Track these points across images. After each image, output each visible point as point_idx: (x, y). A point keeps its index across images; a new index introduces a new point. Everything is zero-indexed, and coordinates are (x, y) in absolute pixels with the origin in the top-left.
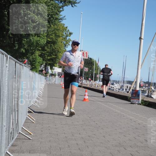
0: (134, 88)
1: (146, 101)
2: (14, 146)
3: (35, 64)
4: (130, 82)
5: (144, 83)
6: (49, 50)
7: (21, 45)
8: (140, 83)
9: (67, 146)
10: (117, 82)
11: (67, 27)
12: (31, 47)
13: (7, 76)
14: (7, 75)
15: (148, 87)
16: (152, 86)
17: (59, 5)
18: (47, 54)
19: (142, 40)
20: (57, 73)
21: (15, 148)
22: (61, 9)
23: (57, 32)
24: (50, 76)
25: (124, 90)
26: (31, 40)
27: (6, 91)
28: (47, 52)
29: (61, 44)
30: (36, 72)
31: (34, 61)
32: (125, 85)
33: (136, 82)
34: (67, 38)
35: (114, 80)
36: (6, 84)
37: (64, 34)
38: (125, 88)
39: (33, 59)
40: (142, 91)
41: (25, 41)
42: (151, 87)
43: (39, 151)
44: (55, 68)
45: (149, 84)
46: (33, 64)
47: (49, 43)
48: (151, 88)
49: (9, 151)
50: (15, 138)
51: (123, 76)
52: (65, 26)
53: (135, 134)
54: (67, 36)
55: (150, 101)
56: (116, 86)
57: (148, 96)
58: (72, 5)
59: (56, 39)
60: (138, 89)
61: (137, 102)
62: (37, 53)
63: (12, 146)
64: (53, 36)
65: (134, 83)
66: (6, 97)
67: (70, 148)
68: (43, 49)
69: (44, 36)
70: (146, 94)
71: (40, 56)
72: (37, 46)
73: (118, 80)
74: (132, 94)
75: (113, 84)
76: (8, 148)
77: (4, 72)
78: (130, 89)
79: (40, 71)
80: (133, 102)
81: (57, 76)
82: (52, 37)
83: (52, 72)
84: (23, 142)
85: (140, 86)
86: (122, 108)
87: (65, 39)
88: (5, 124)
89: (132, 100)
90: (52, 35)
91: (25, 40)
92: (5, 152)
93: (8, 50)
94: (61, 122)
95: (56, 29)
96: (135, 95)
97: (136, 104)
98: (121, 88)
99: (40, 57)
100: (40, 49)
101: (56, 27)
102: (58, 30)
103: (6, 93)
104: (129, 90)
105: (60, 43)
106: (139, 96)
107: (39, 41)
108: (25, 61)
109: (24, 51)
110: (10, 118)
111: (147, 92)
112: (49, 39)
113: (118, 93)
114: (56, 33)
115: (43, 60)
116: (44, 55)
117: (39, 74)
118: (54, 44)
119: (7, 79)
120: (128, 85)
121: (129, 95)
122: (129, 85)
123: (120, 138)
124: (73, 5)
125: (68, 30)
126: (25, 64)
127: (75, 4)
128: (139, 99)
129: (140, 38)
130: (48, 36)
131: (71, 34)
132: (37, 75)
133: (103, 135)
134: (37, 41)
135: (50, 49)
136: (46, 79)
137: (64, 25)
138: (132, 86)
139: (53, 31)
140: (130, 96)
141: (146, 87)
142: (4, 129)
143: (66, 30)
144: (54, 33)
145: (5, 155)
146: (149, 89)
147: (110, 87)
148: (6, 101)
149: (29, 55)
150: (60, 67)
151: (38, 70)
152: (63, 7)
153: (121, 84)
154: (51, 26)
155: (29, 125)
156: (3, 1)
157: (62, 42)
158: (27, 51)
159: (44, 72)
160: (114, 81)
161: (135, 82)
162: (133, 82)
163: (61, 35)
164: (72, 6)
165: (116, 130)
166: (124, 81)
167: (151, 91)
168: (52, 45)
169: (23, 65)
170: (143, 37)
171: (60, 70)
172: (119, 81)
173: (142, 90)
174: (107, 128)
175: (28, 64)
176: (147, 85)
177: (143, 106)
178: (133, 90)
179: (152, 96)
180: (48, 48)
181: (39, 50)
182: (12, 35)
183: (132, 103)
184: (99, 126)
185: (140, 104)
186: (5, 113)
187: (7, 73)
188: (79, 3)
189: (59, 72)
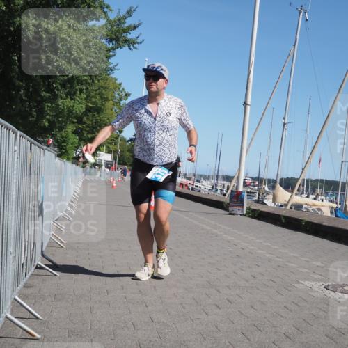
0: (235, 188)
1: (254, 210)
2: (28, 287)
3: (65, 146)
4: (229, 179)
5: (252, 179)
6: (90, 123)
7: (41, 114)
8: (245, 179)
9: (120, 287)
10: (207, 178)
11: (120, 84)
12: (58, 118)
13: (15, 167)
14: (16, 165)
15: (258, 186)
16: (265, 184)
17: (108, 46)
18: (87, 129)
19: (248, 107)
20: (103, 162)
21: (30, 291)
22: (111, 53)
23: (104, 91)
24: (91, 167)
25: (219, 191)
26: (58, 105)
27: (14, 193)
28: (87, 127)
29: (111, 112)
30: (68, 159)
31: (64, 141)
32: (220, 183)
33: (238, 179)
34: (122, 102)
35: (201, 174)
36: (15, 181)
37: (116, 95)
38: (219, 188)
39: (62, 137)
40: (248, 192)
41: (48, 106)
42: (264, 186)
43: (71, 295)
44: (101, 153)
45: (259, 180)
46: (62, 146)
47: (90, 111)
48: (264, 188)
49: (19, 297)
50: (30, 273)
51: (217, 168)
52: (118, 82)
53: (235, 265)
54: (121, 99)
55: (261, 210)
56: (205, 185)
57: (258, 201)
58: (129, 47)
59: (103, 105)
60: (241, 189)
61: (239, 212)
62: (70, 128)
63: (24, 287)
64: (97, 99)
65: (235, 179)
66: (14, 203)
67: (125, 290)
68: (80, 121)
69: (81, 99)
70: (256, 198)
71: (74, 132)
72: (69, 116)
73: (207, 174)
74: (232, 197)
75: (199, 181)
76: (17, 291)
77: (10, 159)
78: (228, 189)
79: (74, 158)
80: (233, 212)
81: (103, 168)
82: (95, 101)
83: (96, 160)
84: (43, 280)
85: (245, 185)
86: (213, 222)
87: (117, 103)
88: (11, 249)
89: (230, 209)
90: (95, 97)
91: (49, 104)
92: (11, 298)
93: (20, 121)
94: (110, 246)
95: (102, 87)
96: (235, 200)
97: (237, 215)
98: (213, 187)
99: (75, 134)
100: (75, 120)
101: (102, 83)
102: (106, 88)
103: (14, 197)
104: (227, 191)
105: (108, 112)
106: (242, 201)
107: (73, 106)
108: (48, 141)
109: (47, 124)
110: (20, 239)
111: (257, 194)
112: (90, 105)
113: (208, 197)
114: (103, 94)
115: (80, 139)
116: (81, 131)
117: (73, 163)
118: (98, 113)
119: (15, 172)
120: (225, 182)
121: (226, 199)
122: (226, 184)
123: (211, 273)
124: (131, 47)
125: (123, 90)
126: (48, 146)
127: (135, 45)
128: (242, 207)
129: (245, 104)
130: (88, 99)
131: (127, 95)
132: (69, 165)
133: (182, 268)
134: (69, 108)
135: (92, 120)
136: (84, 172)
137: (116, 80)
138: (232, 185)
139: (97, 90)
140: (228, 202)
141: (254, 186)
142: (11, 258)
143: (119, 89)
144: (99, 94)
145: (12, 302)
146: (259, 190)
147: (194, 187)
148: (13, 210)
149: (55, 131)
150: (109, 152)
151: (72, 157)
152: (114, 49)
153: (213, 182)
154: (93, 81)
155: (55, 251)
156: (10, 39)
157: (112, 110)
158: (52, 124)
159: (81, 160)
160: (201, 176)
161: (236, 177)
162: (233, 177)
163: (110, 98)
164: (130, 49)
165: (203, 259)
166: (217, 176)
167: (263, 194)
168: (95, 114)
169: (45, 147)
170: (249, 102)
171: (109, 157)
172: (209, 176)
173: (249, 190)
174: (189, 256)
175: (55, 146)
176: (257, 183)
177: (250, 219)
178: (232, 191)
179: (266, 201)
180: (88, 119)
181: (74, 123)
182: (26, 96)
183: (230, 214)
184: (176, 253)
185: (245, 216)
186: (13, 231)
187: (15, 162)
188: (141, 43)
189: (107, 161)
